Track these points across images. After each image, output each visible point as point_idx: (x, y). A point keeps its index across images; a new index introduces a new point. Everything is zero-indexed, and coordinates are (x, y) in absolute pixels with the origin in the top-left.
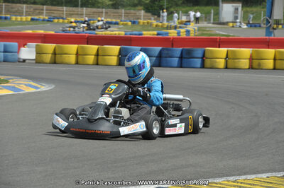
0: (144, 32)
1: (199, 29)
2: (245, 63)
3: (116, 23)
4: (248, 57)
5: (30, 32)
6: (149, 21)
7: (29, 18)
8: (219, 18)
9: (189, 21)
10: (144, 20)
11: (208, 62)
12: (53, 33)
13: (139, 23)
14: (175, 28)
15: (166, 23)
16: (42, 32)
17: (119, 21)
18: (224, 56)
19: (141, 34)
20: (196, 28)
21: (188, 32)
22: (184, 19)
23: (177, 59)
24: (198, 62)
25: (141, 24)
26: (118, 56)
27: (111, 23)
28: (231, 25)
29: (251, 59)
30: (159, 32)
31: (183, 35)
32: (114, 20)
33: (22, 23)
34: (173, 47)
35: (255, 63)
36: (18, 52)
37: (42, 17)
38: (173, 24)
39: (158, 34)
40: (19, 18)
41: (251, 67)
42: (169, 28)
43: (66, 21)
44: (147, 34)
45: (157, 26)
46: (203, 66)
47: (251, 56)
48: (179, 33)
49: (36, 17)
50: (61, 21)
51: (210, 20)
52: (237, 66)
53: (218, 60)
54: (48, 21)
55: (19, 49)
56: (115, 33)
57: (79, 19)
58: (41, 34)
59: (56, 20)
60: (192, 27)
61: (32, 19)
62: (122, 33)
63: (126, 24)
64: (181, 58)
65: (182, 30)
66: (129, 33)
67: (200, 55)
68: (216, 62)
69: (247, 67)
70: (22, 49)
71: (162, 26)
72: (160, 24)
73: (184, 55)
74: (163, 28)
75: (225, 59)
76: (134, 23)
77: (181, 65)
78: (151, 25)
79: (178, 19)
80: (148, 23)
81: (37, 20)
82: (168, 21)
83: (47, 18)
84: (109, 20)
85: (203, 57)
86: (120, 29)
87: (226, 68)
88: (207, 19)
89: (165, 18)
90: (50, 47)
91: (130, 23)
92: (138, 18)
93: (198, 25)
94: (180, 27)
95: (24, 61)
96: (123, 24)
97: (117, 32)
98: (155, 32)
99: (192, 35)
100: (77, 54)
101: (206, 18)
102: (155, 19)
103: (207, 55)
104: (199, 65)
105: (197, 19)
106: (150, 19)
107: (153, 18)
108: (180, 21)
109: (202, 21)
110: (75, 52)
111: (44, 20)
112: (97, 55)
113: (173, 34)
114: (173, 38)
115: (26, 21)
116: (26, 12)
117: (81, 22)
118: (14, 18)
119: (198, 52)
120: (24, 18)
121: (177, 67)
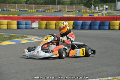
0: (84, 15)
1: (108, 13)
3: (72, 11)
5: (36, 16)
6: (86, 10)
7: (36, 10)
8: (116, 8)
9: (103, 10)
10: (84, 9)
11: (111, 27)
12: (45, 16)
13: (81, 11)
14: (97, 13)
15: (93, 11)
16: (41, 16)
17: (73, 10)
19: (83, 16)
20: (106, 13)
21: (103, 14)
22: (101, 9)
23: (98, 26)
24: (107, 27)
25: (83, 11)
26: (73, 25)
27: (70, 11)
30: (90, 15)
31: (101, 16)
32: (71, 10)
33: (32, 12)
34: (96, 21)
36: (31, 25)
37: (41, 10)
38: (96, 11)
39: (90, 16)
40: (31, 10)
42: (94, 13)
43: (51, 11)
44: (85, 16)
45: (89, 12)
46: (109, 29)
48: (99, 15)
49: (39, 10)
50: (49, 11)
51: (112, 9)
53: (115, 26)
54: (43, 11)
55: (32, 23)
56: (71, 15)
57: (56, 10)
58: (40, 17)
59: (47, 11)
60: (104, 12)
61: (37, 11)
62: (74, 16)
63: (76, 12)
64: (100, 25)
65: (100, 14)
66: (77, 15)
67: (108, 24)
70: (33, 23)
71: (91, 12)
72: (91, 11)
73: (101, 24)
74: (92, 13)
75: (119, 25)
76: (79, 11)
77: (100, 29)
78: (87, 12)
79: (98, 9)
80: (85, 11)
81: (39, 11)
82: (94, 10)
83: (43, 10)
84: (69, 10)
85: (109, 25)
86: (73, 14)
88: (111, 9)
89: (93, 9)
90: (44, 22)
91: (78, 11)
92: (81, 9)
93: (107, 11)
94: (99, 12)
95: (34, 28)
96: (75, 12)
97: (72, 15)
98: (89, 15)
99: (104, 16)
102: (88, 9)
103: (111, 24)
104: (108, 28)
105: (106, 9)
106: (86, 9)
107: (87, 9)
108: (99, 10)
109: (109, 9)
110: (55, 24)
111: (42, 11)
113: (96, 15)
114: (96, 17)
115: (35, 12)
116: (34, 8)
117: (57, 11)
118: (29, 10)
119: (107, 23)
120: (34, 10)
121: (98, 29)
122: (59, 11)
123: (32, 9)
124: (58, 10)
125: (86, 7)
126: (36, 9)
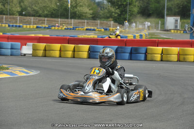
1: (149, 34)
2: (174, 58)
3: (94, 30)
4: (177, 53)
7: (35, 26)
8: (164, 26)
9: (144, 29)
10: (113, 27)
11: (149, 56)
12: (48, 36)
13: (109, 30)
16: (41, 35)
17: (96, 28)
18: (160, 52)
20: (147, 34)
21: (141, 36)
22: (141, 27)
23: (128, 54)
24: (143, 56)
25: (111, 30)
26: (88, 52)
27: (90, 30)
28: (173, 31)
29: (179, 54)
31: (138, 38)
32: (92, 28)
33: (30, 30)
34: (126, 46)
35: (182, 57)
36: (21, 49)
37: (44, 26)
40: (28, 26)
41: (179, 60)
43: (60, 28)
46: (146, 59)
47: (179, 52)
48: (135, 37)
49: (40, 26)
50: (57, 28)
51: (158, 28)
52: (169, 59)
53: (156, 55)
54: (48, 28)
55: (21, 47)
57: (69, 27)
59: (53, 28)
60: (145, 33)
61: (37, 27)
62: (96, 37)
63: (101, 31)
64: (131, 53)
65: (137, 35)
66: (100, 36)
67: (144, 52)
68: (155, 56)
69: (176, 60)
70: (24, 47)
72: (124, 31)
73: (133, 51)
75: (161, 54)
76: (106, 30)
77: (131, 59)
81: (40, 27)
83: (47, 26)
84: (89, 28)
85: (146, 53)
87: (162, 60)
91: (103, 30)
92: (109, 27)
94: (136, 33)
95: (25, 55)
96: (98, 30)
97: (92, 36)
99: (144, 38)
100: (60, 50)
101: (155, 26)
103: (148, 52)
104: (143, 59)
109: (152, 28)
111: (45, 28)
112: (74, 51)
113: (130, 37)
114: (126, 40)
115: (33, 28)
116: (33, 22)
117: (71, 29)
118: (25, 26)
119: (143, 49)
120: (32, 26)
121: (128, 60)
122: (73, 29)
123: (30, 24)
124: (72, 27)
125: (117, 24)
126: (35, 24)
